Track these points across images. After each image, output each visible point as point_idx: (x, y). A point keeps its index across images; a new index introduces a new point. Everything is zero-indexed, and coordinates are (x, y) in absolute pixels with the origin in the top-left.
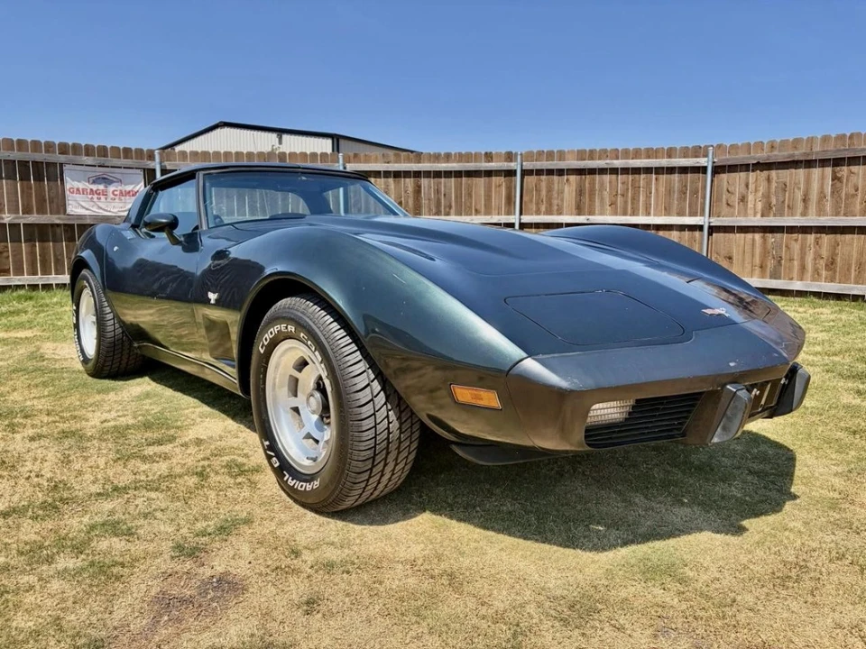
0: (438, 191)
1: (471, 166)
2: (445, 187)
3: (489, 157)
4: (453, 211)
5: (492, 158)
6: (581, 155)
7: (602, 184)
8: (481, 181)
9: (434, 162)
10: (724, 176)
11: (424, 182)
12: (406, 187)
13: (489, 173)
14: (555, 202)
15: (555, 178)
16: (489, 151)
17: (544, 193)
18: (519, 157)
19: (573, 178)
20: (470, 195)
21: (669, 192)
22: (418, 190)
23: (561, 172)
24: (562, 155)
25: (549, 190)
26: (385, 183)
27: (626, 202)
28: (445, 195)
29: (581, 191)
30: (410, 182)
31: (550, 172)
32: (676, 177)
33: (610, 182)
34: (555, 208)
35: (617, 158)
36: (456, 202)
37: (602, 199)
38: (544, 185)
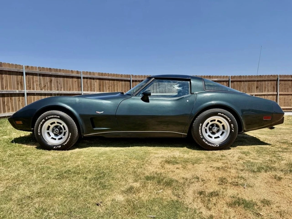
0: (57, 82)
1: (68, 74)
2: (60, 81)
3: (72, 71)
4: (62, 89)
5: (73, 72)
6: (99, 74)
7: (105, 83)
8: (71, 80)
9: (56, 72)
10: (134, 83)
11: (53, 79)
12: (47, 80)
13: (72, 77)
14: (93, 88)
15: (92, 80)
16: (72, 70)
17: (89, 85)
18: (82, 73)
19: (98, 81)
20: (67, 84)
21: (122, 86)
22: (51, 81)
23: (94, 79)
24: (94, 73)
25: (91, 84)
26: (40, 78)
27: (112, 88)
28: (60, 84)
29: (100, 84)
30: (48, 79)
31: (90, 78)
32: (123, 82)
33: (108, 83)
34: (93, 89)
35: (109, 76)
36: (63, 86)
37: (106, 88)
38: (89, 82)
